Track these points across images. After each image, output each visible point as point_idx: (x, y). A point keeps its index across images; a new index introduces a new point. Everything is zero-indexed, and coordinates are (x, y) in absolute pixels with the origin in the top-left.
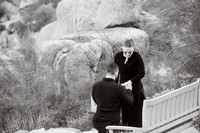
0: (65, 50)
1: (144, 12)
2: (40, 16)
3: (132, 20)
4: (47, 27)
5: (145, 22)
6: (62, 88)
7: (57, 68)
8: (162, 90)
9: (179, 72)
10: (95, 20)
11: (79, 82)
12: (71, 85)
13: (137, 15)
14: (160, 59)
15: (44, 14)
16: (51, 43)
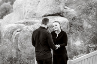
0: (18, 30)
1: (66, 7)
2: (3, 9)
3: (59, 12)
4: (7, 16)
5: (67, 13)
6: (17, 53)
7: (13, 41)
8: (78, 54)
9: (89, 43)
10: (36, 12)
11: (27, 49)
12: (22, 51)
13: (62, 9)
14: (77, 35)
15: (5, 8)
16: (10, 25)
